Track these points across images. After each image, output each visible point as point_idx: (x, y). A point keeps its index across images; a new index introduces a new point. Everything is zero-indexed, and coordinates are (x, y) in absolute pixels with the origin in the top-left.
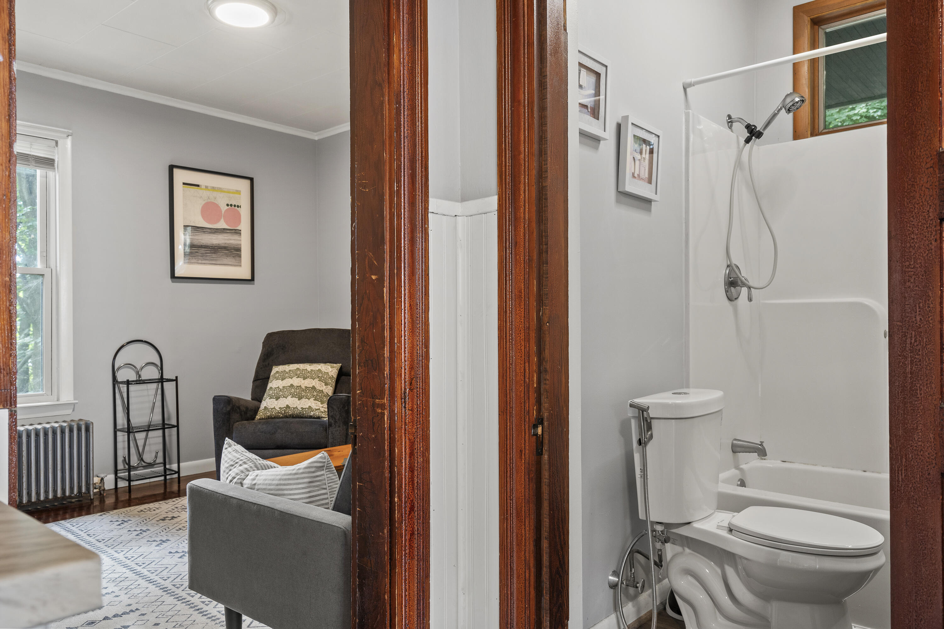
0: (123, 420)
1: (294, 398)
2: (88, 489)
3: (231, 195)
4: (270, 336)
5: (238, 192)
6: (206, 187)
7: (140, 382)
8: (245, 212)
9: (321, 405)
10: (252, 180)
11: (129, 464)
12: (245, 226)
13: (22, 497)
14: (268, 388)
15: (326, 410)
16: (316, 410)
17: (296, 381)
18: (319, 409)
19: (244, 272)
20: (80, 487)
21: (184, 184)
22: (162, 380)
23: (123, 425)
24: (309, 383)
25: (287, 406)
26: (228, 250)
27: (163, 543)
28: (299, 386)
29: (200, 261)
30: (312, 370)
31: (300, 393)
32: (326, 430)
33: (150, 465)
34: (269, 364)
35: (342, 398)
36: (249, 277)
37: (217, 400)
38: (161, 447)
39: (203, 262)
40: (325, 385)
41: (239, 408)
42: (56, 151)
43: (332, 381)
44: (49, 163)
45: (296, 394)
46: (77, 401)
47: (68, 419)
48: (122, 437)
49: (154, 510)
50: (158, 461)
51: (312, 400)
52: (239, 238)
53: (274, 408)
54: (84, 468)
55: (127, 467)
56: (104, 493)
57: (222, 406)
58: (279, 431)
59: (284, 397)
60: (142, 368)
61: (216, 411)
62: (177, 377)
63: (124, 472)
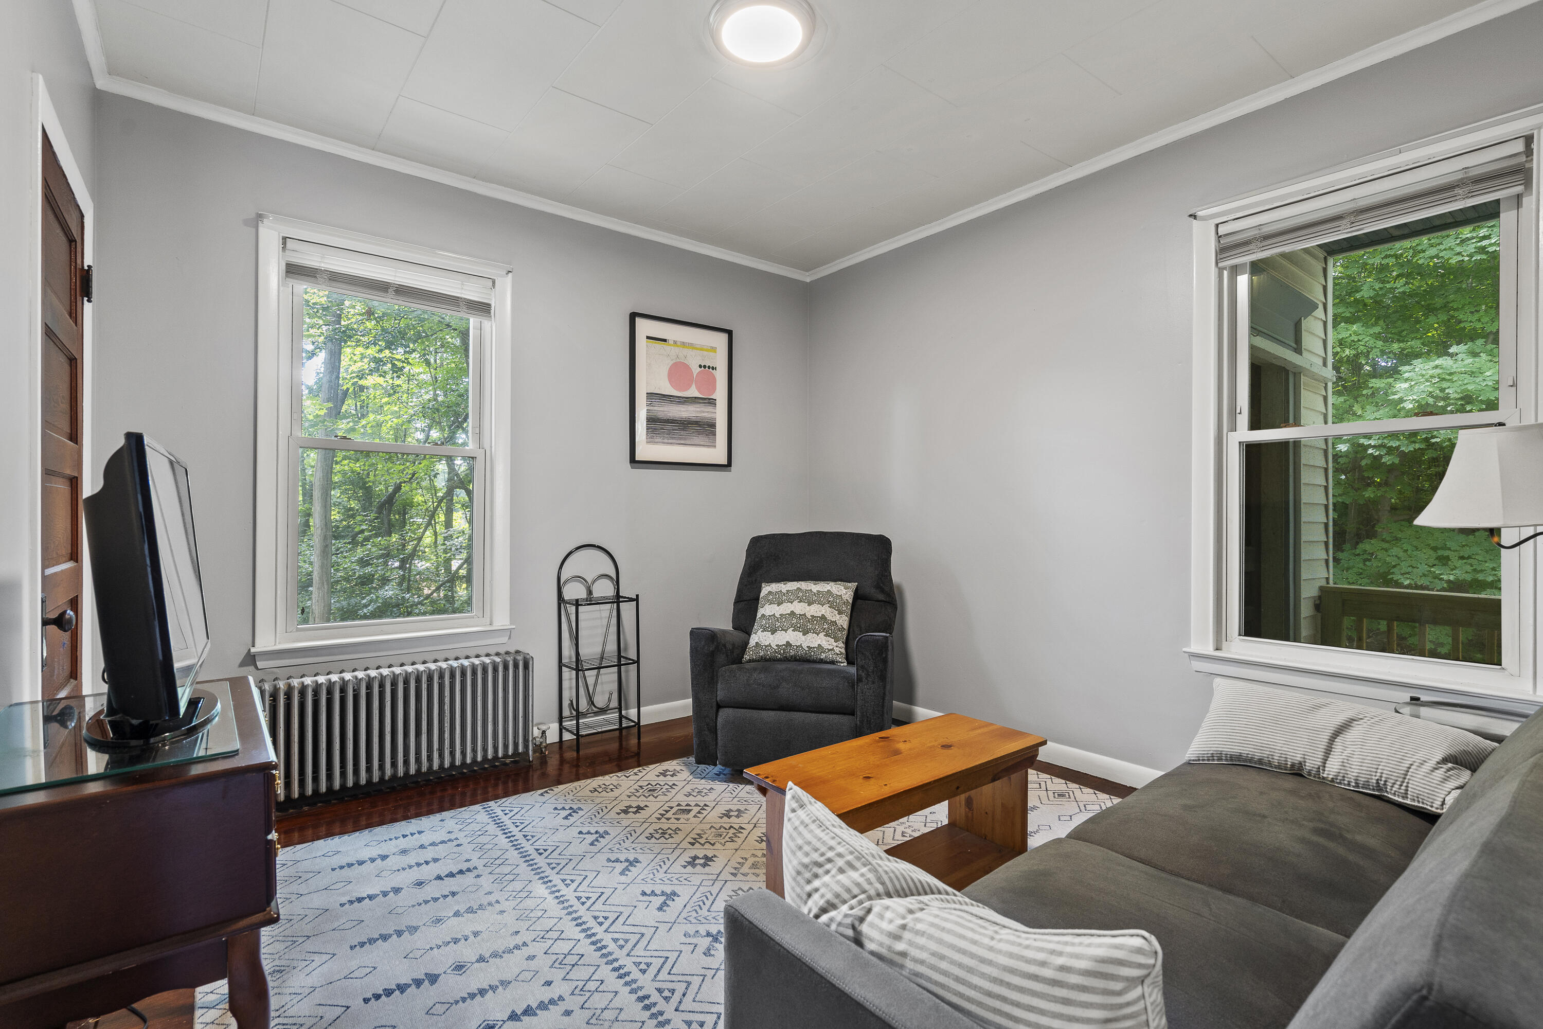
0: (570, 651)
1: (797, 633)
2: (526, 746)
3: (705, 353)
4: (756, 542)
5: (713, 349)
6: (675, 342)
7: (591, 601)
8: (721, 376)
9: (835, 644)
10: (730, 333)
11: (577, 710)
12: (720, 395)
13: (444, 759)
14: (759, 615)
15: (843, 651)
16: (829, 650)
17: (799, 608)
18: (832, 650)
19: (718, 455)
20: (516, 745)
21: (648, 338)
22: (618, 599)
23: (570, 658)
24: (815, 610)
25: (788, 642)
26: (700, 426)
27: (630, 868)
28: (803, 615)
29: (666, 441)
30: (818, 591)
31: (804, 625)
32: (853, 686)
33: (603, 711)
34: (756, 580)
35: (878, 640)
36: (724, 461)
37: (696, 634)
38: (615, 686)
39: (670, 441)
40: (839, 614)
41: (724, 646)
42: (493, 294)
43: (847, 607)
44: (483, 308)
45: (799, 625)
46: (514, 627)
47: (502, 650)
48: (568, 674)
49: (612, 790)
50: (611, 706)
51: (822, 635)
52: (714, 411)
53: (770, 645)
54: (521, 720)
55: (574, 713)
56: (546, 750)
57: (703, 643)
58: (784, 684)
59: (782, 630)
60: (594, 582)
61: (694, 651)
62: (637, 596)
63: (571, 720)
